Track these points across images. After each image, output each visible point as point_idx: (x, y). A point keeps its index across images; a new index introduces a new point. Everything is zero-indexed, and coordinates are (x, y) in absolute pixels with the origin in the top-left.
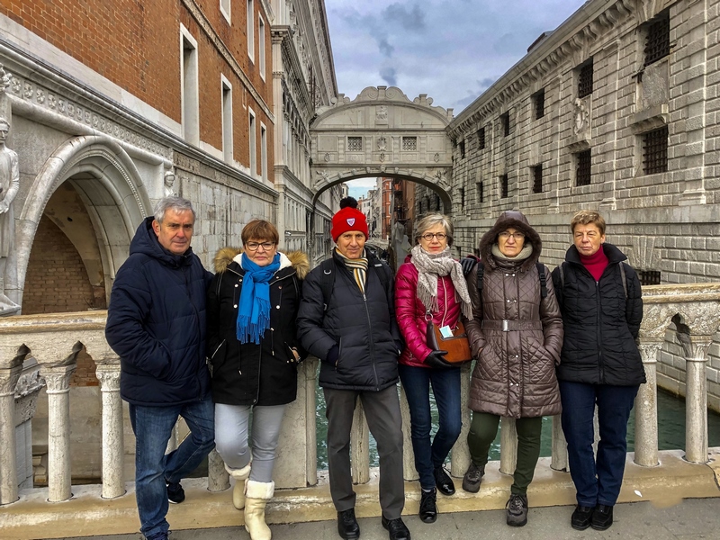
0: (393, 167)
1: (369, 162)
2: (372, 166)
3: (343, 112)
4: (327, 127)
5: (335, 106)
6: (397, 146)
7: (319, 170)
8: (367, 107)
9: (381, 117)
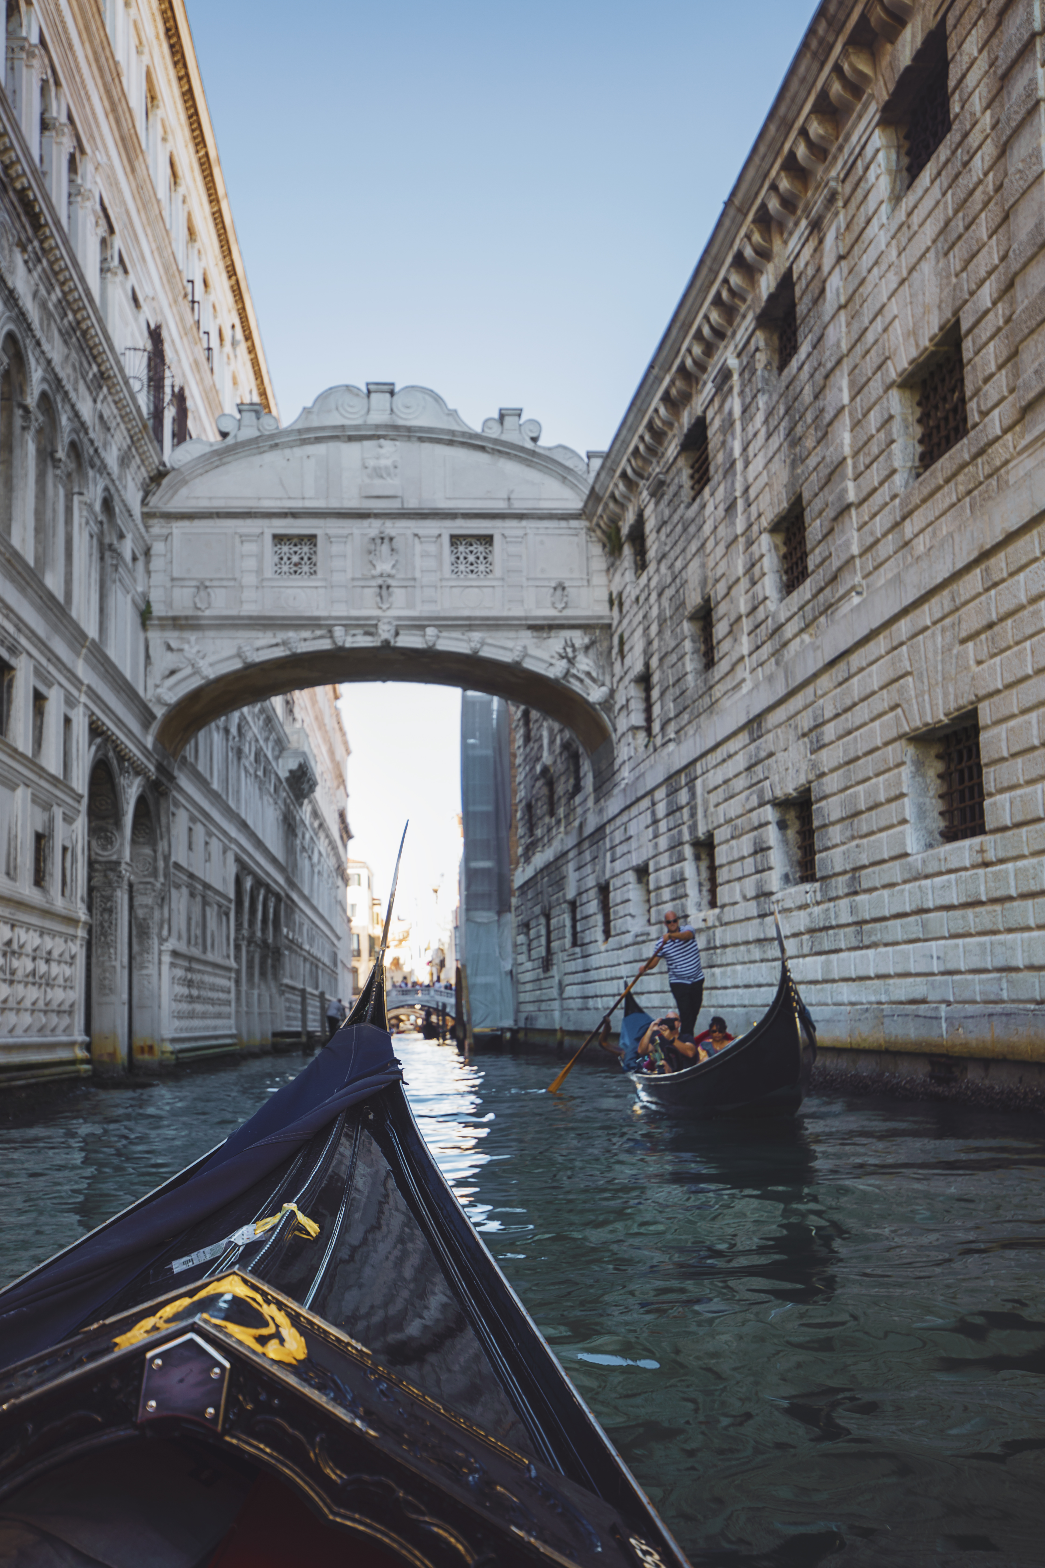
0: (419, 625)
1: (340, 611)
2: (352, 624)
3: (257, 460)
4: (203, 504)
5: (230, 440)
6: (432, 563)
7: (173, 637)
8: (332, 445)
9: (378, 473)
